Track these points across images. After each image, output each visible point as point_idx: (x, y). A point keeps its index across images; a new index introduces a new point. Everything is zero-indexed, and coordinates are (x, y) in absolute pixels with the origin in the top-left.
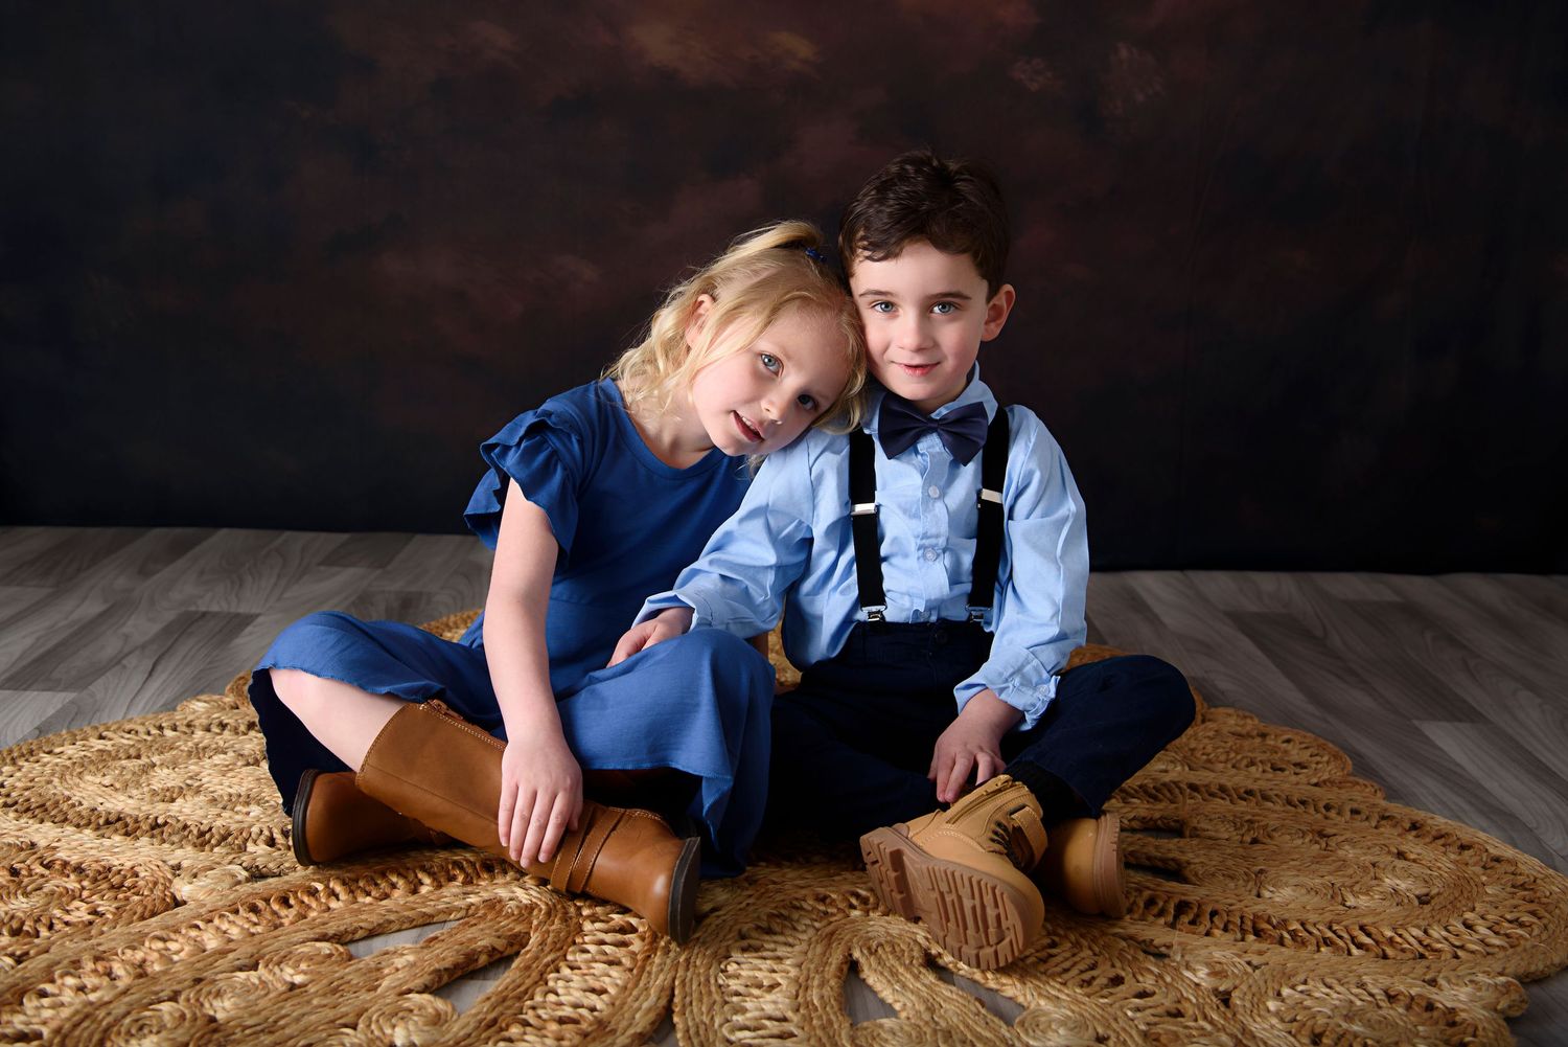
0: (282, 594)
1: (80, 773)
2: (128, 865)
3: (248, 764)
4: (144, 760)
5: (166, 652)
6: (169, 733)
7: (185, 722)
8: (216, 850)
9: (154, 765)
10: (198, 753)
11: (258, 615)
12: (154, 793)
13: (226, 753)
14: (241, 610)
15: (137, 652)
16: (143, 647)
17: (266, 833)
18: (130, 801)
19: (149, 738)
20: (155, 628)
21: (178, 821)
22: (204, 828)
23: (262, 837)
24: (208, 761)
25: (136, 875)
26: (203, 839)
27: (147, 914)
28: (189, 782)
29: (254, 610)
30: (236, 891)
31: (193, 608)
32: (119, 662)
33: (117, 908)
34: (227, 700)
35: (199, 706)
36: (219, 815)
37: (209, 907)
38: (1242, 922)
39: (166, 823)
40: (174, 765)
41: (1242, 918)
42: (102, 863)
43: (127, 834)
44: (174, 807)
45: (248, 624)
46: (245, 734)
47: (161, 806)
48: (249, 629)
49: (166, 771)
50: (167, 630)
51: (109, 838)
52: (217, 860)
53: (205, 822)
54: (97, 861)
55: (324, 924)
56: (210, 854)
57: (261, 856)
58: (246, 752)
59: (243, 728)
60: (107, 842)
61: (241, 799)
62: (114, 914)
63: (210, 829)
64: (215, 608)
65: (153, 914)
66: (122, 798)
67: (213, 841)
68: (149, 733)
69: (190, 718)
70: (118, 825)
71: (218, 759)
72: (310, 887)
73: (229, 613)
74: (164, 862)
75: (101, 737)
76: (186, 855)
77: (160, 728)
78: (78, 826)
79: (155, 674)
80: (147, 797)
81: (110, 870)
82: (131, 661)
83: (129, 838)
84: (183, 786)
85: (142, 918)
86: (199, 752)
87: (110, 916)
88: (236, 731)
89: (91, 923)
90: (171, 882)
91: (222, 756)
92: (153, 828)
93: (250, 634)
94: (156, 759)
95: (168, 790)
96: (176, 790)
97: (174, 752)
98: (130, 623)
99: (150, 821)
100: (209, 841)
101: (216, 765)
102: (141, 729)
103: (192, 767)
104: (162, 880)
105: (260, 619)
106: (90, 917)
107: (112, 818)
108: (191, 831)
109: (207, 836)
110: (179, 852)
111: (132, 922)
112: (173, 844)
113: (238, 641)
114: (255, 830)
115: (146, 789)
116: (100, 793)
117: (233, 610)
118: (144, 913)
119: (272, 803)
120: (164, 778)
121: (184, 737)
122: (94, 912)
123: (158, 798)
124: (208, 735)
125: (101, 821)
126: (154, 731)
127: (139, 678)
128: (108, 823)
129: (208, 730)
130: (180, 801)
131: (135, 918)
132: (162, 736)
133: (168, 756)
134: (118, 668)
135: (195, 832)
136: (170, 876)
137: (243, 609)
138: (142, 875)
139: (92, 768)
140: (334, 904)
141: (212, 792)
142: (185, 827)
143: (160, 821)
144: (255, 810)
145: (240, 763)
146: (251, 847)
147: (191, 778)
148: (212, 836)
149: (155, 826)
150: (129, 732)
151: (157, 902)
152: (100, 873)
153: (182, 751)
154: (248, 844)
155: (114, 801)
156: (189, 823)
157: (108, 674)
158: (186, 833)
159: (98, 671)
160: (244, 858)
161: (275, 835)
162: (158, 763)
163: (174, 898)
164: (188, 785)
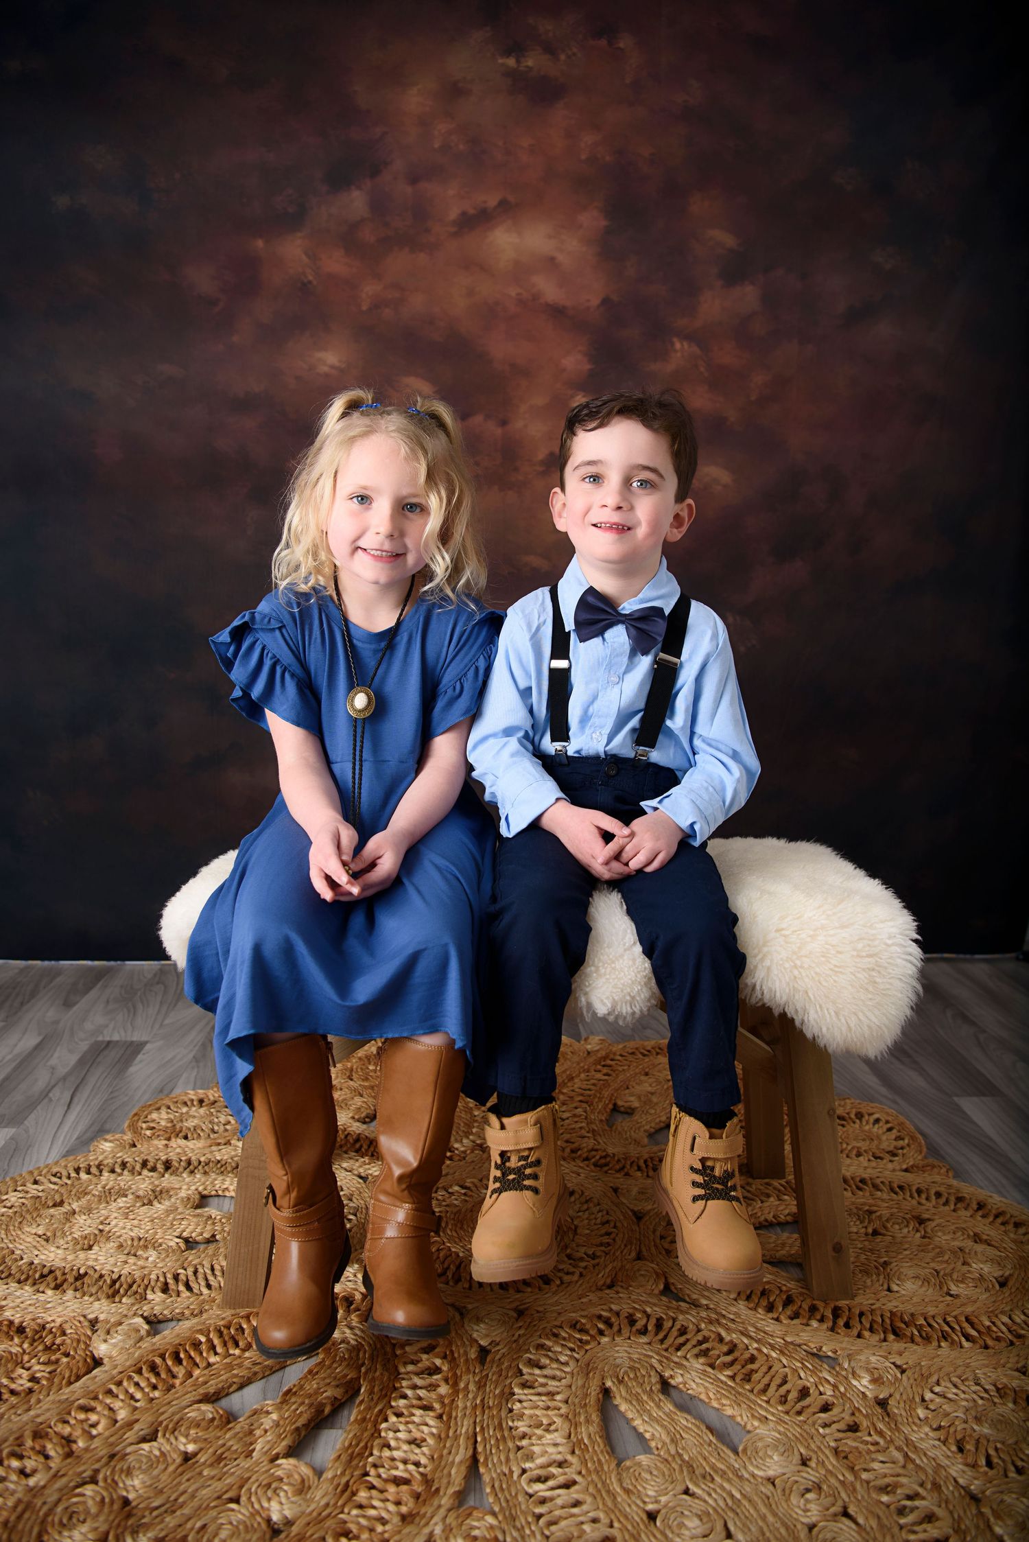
0: (163, 1021)
1: (20, 1223)
2: (59, 1321)
3: (144, 1205)
4: (66, 1208)
5: (81, 1083)
6: (83, 1176)
7: (97, 1163)
8: (124, 1300)
9: (74, 1212)
10: (106, 1197)
11: (146, 1043)
12: (75, 1240)
13: (126, 1196)
14: (134, 1039)
15: (60, 1084)
16: (64, 1078)
17: (162, 1279)
18: (59, 1251)
19: (69, 1182)
20: (73, 1059)
21: (96, 1270)
22: (115, 1276)
23: (159, 1284)
24: (114, 1204)
25: (64, 1333)
26: (114, 1288)
27: (73, 1379)
28: (101, 1227)
29: (144, 1039)
30: (140, 1347)
31: (100, 1038)
32: (47, 1095)
33: (50, 1373)
34: (125, 1138)
35: (107, 1146)
36: (126, 1262)
37: (119, 1369)
38: (883, 1320)
39: (86, 1273)
40: (88, 1211)
41: (882, 1316)
42: (39, 1321)
43: (56, 1288)
44: (92, 1254)
45: (139, 1052)
46: (140, 1174)
47: (82, 1255)
48: (140, 1057)
49: (84, 1217)
50: (81, 1062)
51: (43, 1292)
52: (125, 1312)
53: (116, 1270)
54: (33, 1320)
55: (206, 1383)
56: (119, 1305)
57: (158, 1304)
58: (141, 1193)
59: (138, 1167)
60: (42, 1297)
61: (142, 1243)
62: (48, 1379)
63: (120, 1276)
64: (116, 1037)
65: (78, 1378)
66: (53, 1249)
67: (122, 1291)
68: (69, 1178)
69: (101, 1158)
70: (50, 1278)
71: (122, 1202)
72: (195, 1339)
73: (126, 1042)
74: (85, 1316)
75: (36, 1182)
76: (101, 1309)
77: (77, 1170)
78: (19, 1282)
79: (73, 1106)
80: (70, 1246)
81: (44, 1327)
82: (55, 1094)
83: (58, 1292)
84: (97, 1232)
85: (70, 1383)
86: (108, 1195)
87: (44, 1382)
88: (132, 1171)
89: (31, 1391)
90: (90, 1339)
91: (124, 1199)
92: (77, 1279)
93: (141, 1061)
94: (75, 1206)
95: (86, 1238)
96: (92, 1237)
97: (88, 1197)
98: (56, 1055)
99: (74, 1273)
100: (118, 1291)
101: (120, 1208)
102: (65, 1173)
103: (103, 1212)
104: (83, 1338)
105: (148, 1047)
106: (29, 1385)
107: (46, 1271)
108: (105, 1281)
109: (117, 1285)
110: (97, 1304)
111: (61, 1389)
112: (91, 1295)
113: (132, 1069)
114: (153, 1277)
115: (69, 1238)
116: (35, 1244)
117: (129, 1039)
118: (70, 1377)
119: (164, 1246)
120: (83, 1225)
121: (95, 1180)
122: (33, 1379)
123: (79, 1247)
124: (113, 1176)
125: (37, 1276)
126: (73, 1175)
127: (60, 1111)
128: (42, 1276)
129: (113, 1171)
130: (96, 1248)
131: (64, 1382)
132: (79, 1179)
133: (84, 1201)
134: (46, 1100)
135: (108, 1282)
136: (89, 1333)
137: (136, 1037)
138: (69, 1331)
139: (28, 1217)
140: (212, 1359)
141: (120, 1236)
142: (101, 1276)
143: (82, 1271)
144: (152, 1255)
145: (138, 1205)
146: (150, 1296)
147: (102, 1223)
148: (121, 1286)
149: (79, 1277)
150: (55, 1175)
151: (80, 1364)
152: (37, 1332)
153: (93, 1195)
154: (148, 1292)
155: (46, 1252)
156: (103, 1272)
157: (39, 1108)
158: (101, 1283)
159: (31, 1105)
160: (145, 1308)
161: (168, 1281)
162: (77, 1210)
163: (93, 1358)
164: (101, 1231)
